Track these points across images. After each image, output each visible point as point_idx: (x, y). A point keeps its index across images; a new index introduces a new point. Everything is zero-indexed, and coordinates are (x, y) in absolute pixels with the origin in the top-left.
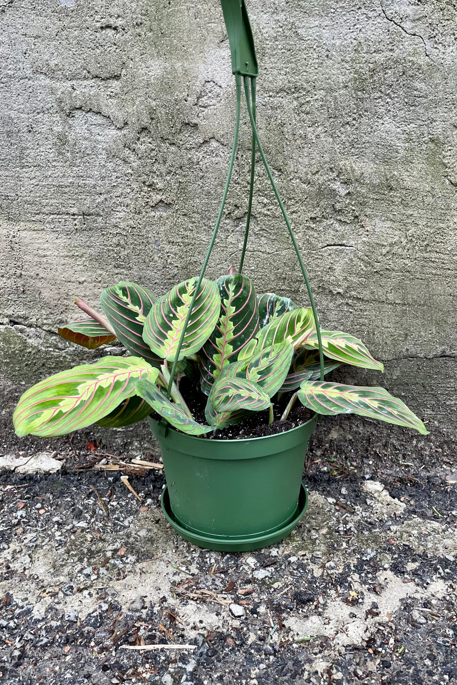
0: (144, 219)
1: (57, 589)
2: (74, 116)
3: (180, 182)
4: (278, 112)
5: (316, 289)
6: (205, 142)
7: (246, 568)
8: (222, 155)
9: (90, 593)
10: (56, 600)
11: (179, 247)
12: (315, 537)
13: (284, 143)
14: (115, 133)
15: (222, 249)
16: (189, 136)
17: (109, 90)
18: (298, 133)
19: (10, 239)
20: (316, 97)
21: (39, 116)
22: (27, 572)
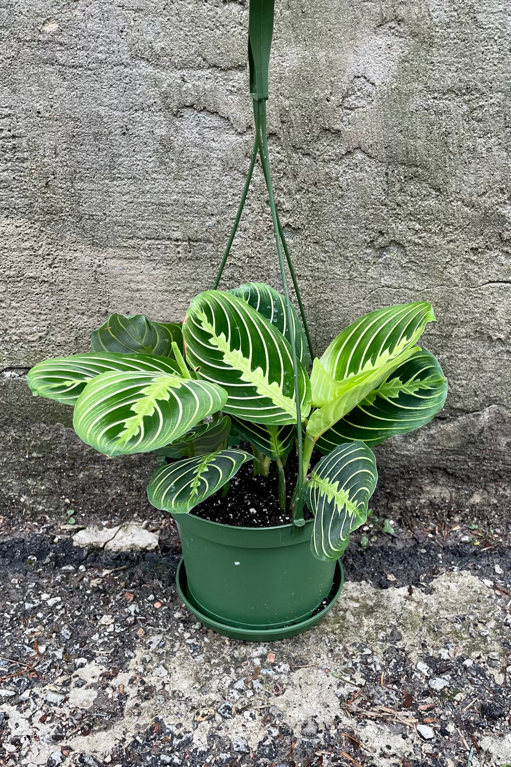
0: (265, 247)
1: (212, 711)
2: (182, 116)
3: (313, 202)
4: (443, 118)
5: (472, 334)
6: (349, 153)
7: (419, 675)
8: (368, 169)
9: (251, 714)
10: (215, 725)
11: (307, 282)
12: (485, 634)
13: (447, 157)
14: (234, 138)
15: (361, 284)
16: (328, 145)
17: (230, 83)
18: (465, 145)
19: (94, 268)
20: (492, 101)
21: (137, 114)
22: (167, 688)
